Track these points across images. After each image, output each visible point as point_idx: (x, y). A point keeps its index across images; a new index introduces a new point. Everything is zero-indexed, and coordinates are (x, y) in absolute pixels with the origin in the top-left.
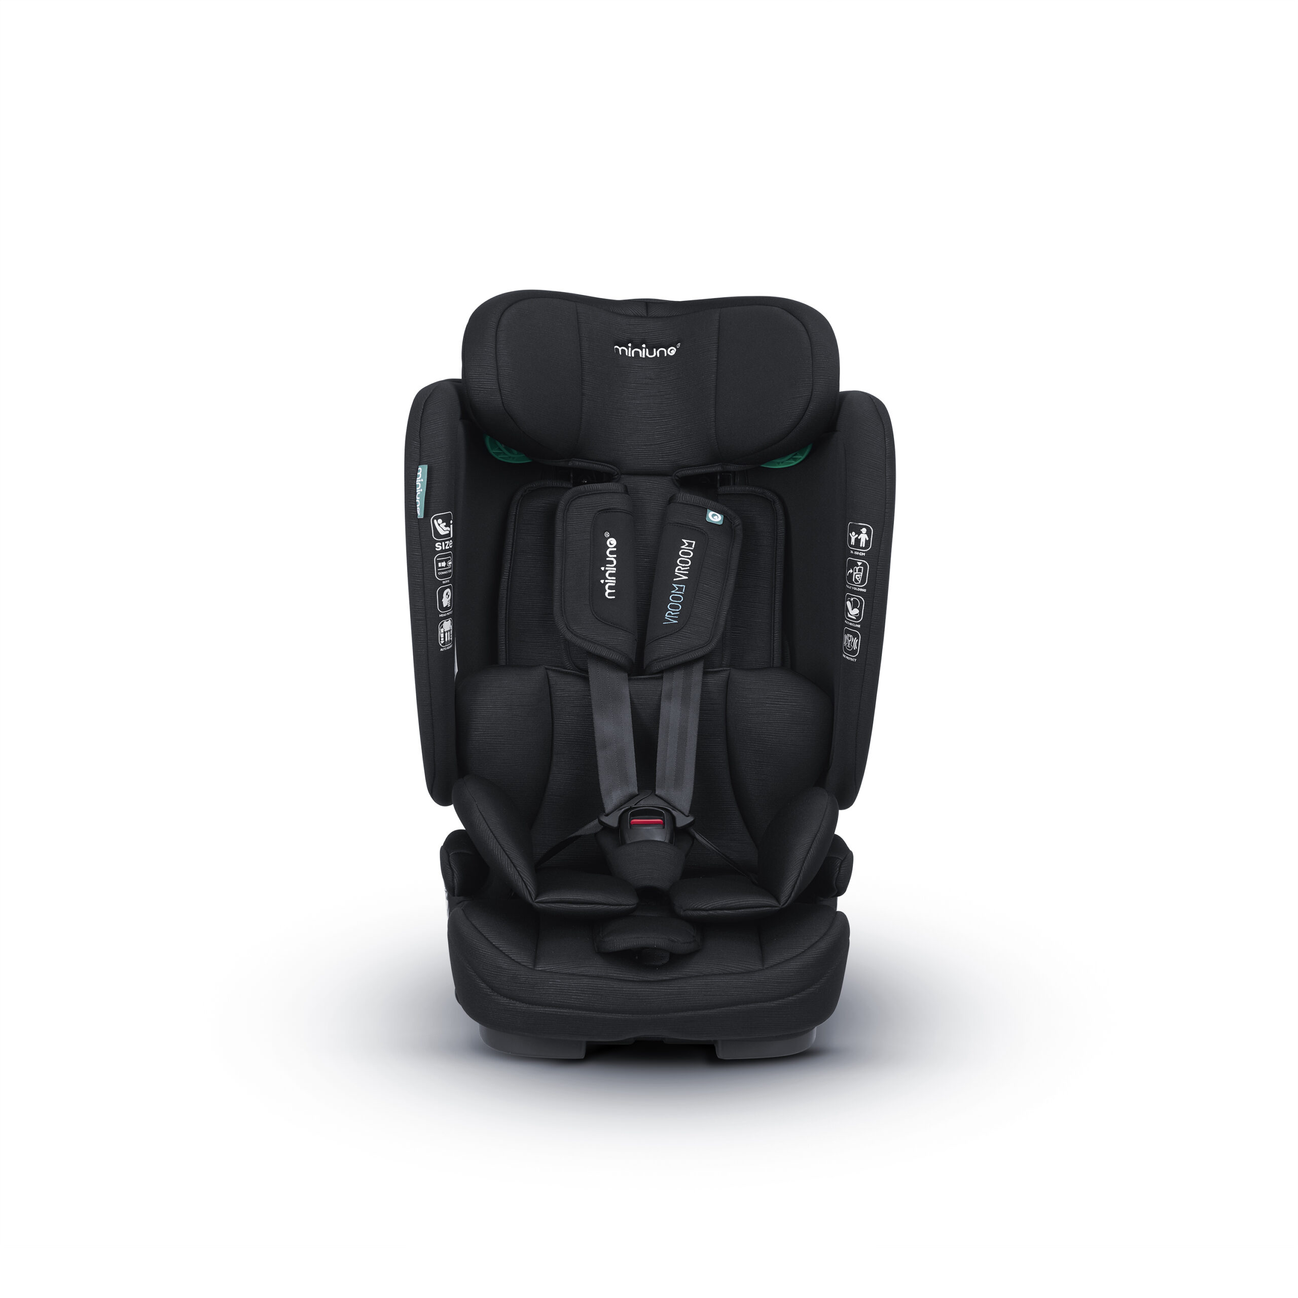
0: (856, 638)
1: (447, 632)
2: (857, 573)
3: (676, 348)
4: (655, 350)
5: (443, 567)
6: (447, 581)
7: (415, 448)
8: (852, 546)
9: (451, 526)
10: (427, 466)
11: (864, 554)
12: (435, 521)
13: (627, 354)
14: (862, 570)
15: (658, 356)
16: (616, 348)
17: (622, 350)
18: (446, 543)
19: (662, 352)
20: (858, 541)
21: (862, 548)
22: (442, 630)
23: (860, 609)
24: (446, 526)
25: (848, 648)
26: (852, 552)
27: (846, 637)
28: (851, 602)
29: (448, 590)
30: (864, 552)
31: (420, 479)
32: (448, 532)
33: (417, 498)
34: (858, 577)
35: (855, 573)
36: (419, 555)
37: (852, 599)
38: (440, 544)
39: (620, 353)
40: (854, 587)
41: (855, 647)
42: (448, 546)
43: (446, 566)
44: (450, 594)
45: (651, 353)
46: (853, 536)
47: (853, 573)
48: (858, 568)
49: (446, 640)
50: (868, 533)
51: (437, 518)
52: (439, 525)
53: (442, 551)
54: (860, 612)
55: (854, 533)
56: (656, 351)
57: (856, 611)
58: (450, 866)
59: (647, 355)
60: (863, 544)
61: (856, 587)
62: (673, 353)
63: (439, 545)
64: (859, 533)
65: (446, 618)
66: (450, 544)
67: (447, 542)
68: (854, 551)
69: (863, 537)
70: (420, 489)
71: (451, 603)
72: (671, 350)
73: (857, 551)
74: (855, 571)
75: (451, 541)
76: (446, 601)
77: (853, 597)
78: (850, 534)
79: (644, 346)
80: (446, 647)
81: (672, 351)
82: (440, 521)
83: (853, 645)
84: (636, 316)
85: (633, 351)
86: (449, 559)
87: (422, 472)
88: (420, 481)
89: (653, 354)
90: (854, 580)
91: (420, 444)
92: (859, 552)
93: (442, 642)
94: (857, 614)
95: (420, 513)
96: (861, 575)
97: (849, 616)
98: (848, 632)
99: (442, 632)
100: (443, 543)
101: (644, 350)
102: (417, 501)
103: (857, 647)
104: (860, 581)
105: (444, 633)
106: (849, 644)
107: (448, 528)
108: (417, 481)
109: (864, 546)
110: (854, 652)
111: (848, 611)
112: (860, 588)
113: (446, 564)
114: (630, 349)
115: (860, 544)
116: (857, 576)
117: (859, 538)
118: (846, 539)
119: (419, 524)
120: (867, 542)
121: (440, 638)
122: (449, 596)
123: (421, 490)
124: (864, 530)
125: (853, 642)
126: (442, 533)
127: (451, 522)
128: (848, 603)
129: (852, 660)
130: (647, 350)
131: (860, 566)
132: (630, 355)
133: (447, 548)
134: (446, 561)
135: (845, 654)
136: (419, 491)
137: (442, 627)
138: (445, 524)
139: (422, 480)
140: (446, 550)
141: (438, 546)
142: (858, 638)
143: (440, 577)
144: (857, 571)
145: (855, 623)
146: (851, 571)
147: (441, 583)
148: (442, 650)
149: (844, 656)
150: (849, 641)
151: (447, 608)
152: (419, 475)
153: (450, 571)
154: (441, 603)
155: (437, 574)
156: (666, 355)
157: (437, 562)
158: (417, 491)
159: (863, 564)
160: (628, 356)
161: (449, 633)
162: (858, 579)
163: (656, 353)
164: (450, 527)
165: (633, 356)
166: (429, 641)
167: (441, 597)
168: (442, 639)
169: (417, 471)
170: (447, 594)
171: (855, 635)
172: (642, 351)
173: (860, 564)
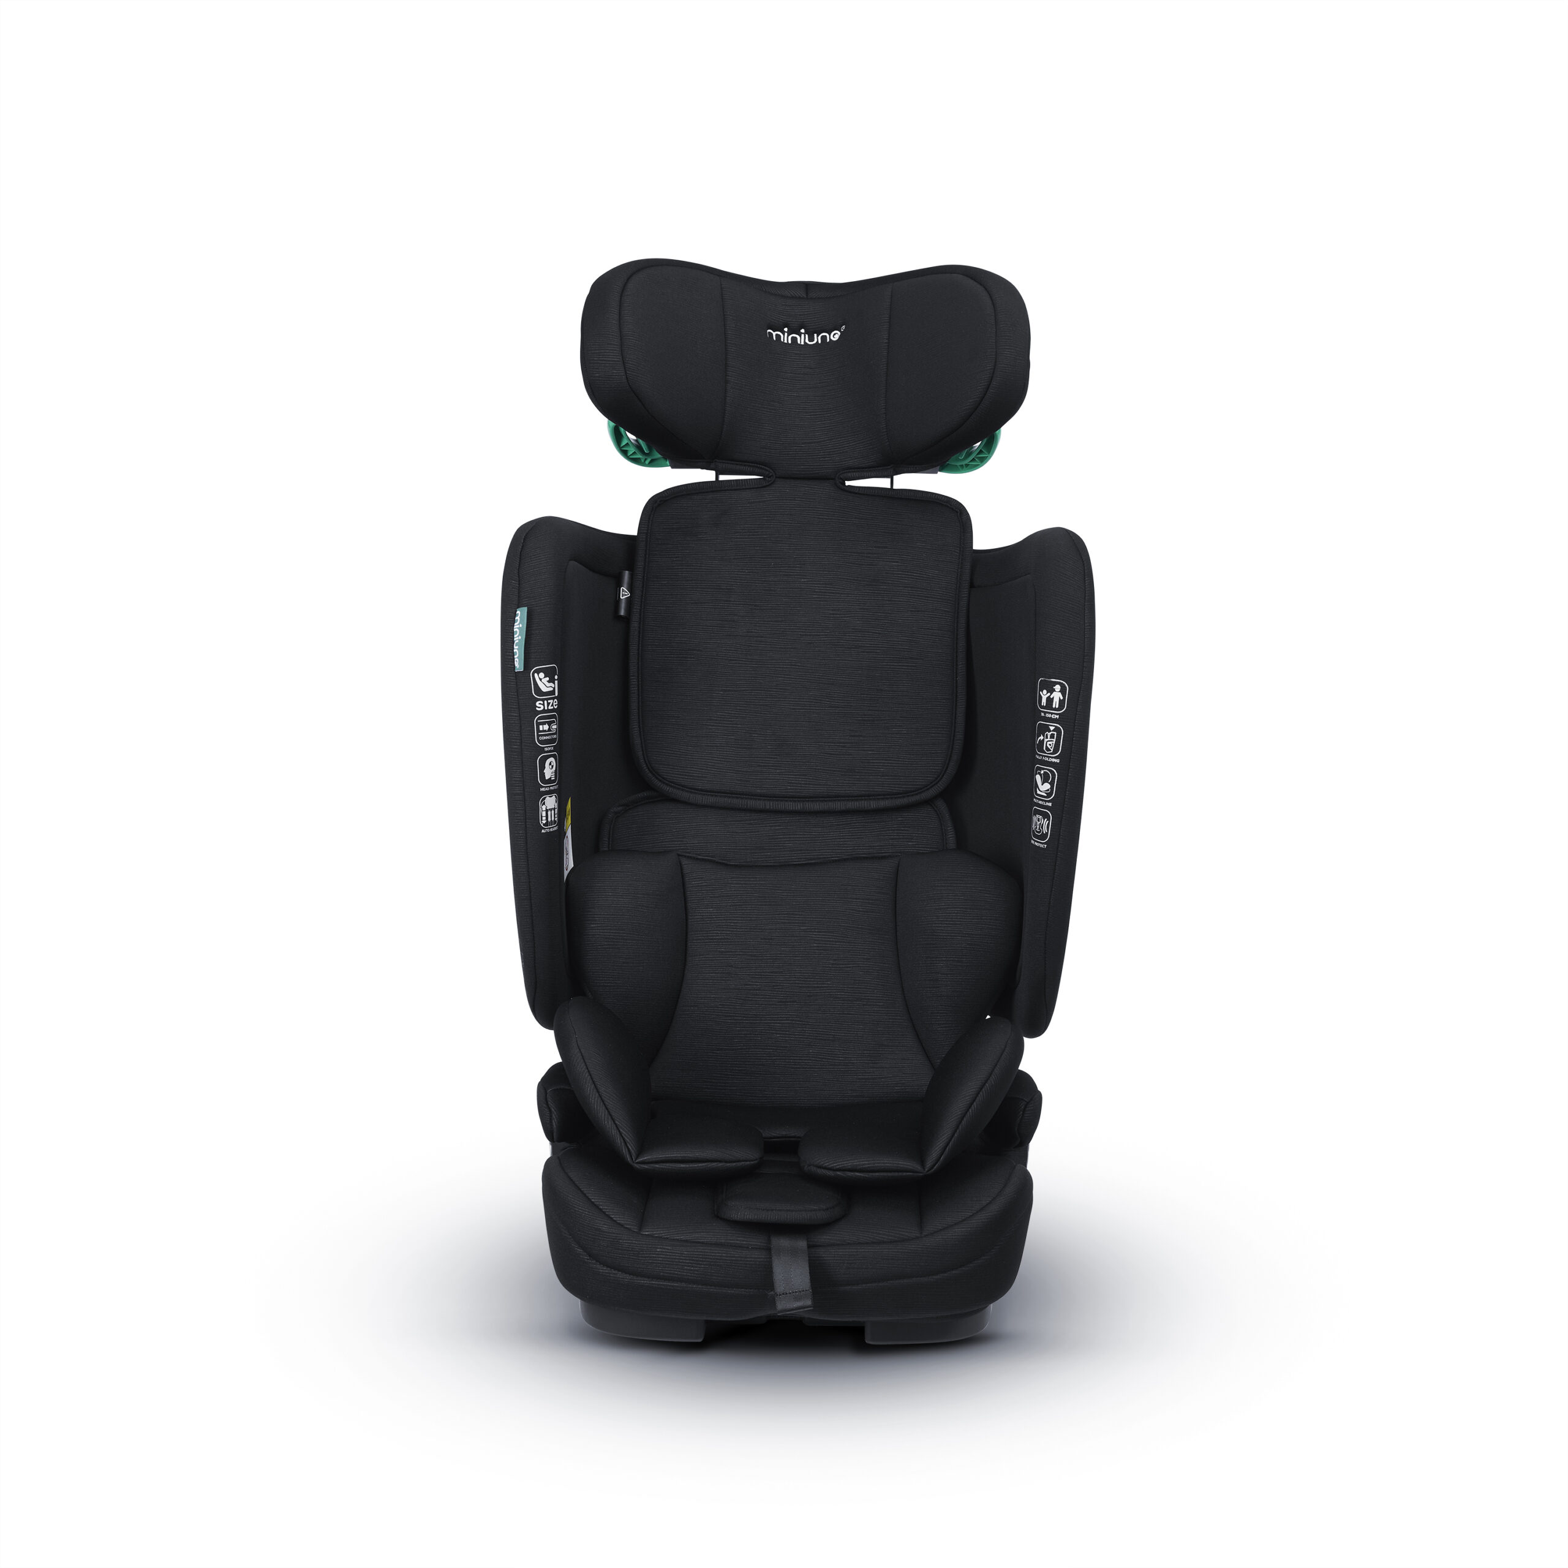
0: (1046, 820)
1: (550, 809)
2: (1049, 739)
3: (840, 331)
4: (815, 335)
5: (545, 731)
6: (550, 749)
7: (513, 588)
8: (1043, 707)
9: (556, 682)
10: (526, 608)
12: (536, 675)
13: (782, 340)
14: (1055, 736)
15: (820, 342)
16: (769, 332)
17: (777, 335)
18: (549, 701)
19: (824, 338)
20: (1050, 700)
21: (1055, 709)
22: (544, 808)
23: (1052, 784)
24: (549, 682)
25: (1037, 831)
26: (1043, 714)
27: (1035, 819)
28: (1041, 775)
29: (552, 759)
31: (519, 624)
32: (552, 689)
33: (515, 647)
34: (1050, 745)
35: (1046, 740)
36: (516, 716)
37: (1042, 772)
38: (542, 702)
39: (775, 339)
40: (1045, 756)
41: (1045, 830)
43: (549, 730)
44: (554, 763)
45: (811, 339)
46: (1044, 695)
47: (1043, 740)
48: (1050, 733)
49: (549, 819)
50: (1063, 691)
51: (538, 671)
52: (541, 679)
53: (544, 711)
54: (1052, 788)
55: (1045, 692)
56: (818, 336)
57: (1047, 786)
59: (807, 341)
60: (1056, 704)
61: (1047, 757)
62: (837, 337)
63: (540, 704)
64: (1051, 691)
65: (549, 792)
66: (554, 704)
67: (551, 701)
68: (1045, 713)
69: (1057, 696)
70: (518, 636)
71: (554, 774)
72: (835, 334)
74: (1047, 738)
75: (556, 700)
76: (549, 773)
77: (1044, 769)
78: (1041, 692)
79: (803, 331)
80: (548, 828)
81: (835, 336)
82: (542, 675)
83: (1042, 827)
84: (792, 298)
85: (790, 337)
86: (554, 722)
87: (521, 615)
88: (518, 626)
89: (813, 340)
90: (1044, 749)
91: (519, 584)
93: (544, 822)
94: (1048, 790)
95: (519, 665)
96: (1054, 742)
97: (1038, 792)
98: (1037, 812)
99: (544, 809)
101: (803, 335)
102: (515, 651)
103: (1048, 831)
104: (1052, 750)
105: (546, 811)
106: (1038, 827)
107: (552, 684)
108: (515, 627)
109: (1057, 707)
110: (1044, 836)
111: (1037, 786)
112: (1052, 758)
113: (549, 729)
114: (786, 334)
115: (1052, 705)
116: (1048, 743)
117: (1051, 697)
118: (1035, 699)
119: (516, 679)
120: (1061, 702)
121: (542, 818)
122: (552, 766)
123: (520, 638)
124: (1058, 688)
125: (1042, 824)
126: (544, 689)
127: (556, 677)
128: (1038, 777)
129: (1042, 846)
130: (807, 336)
131: (1053, 731)
132: (786, 341)
133: (550, 708)
134: (549, 724)
135: (1034, 840)
136: (517, 638)
137: (544, 804)
138: (548, 679)
139: (521, 626)
140: (549, 711)
141: (539, 706)
142: (1049, 820)
143: (541, 742)
144: (1049, 737)
145: (1046, 801)
146: (1041, 738)
147: (542, 750)
148: (543, 832)
149: (1033, 842)
150: (1038, 823)
151: (550, 781)
152: (517, 620)
153: (555, 736)
154: (543, 775)
155: (538, 739)
156: (828, 340)
157: (538, 724)
158: (515, 639)
159: (1057, 729)
160: (783, 343)
161: (552, 810)
162: (1049, 747)
163: (817, 339)
164: (554, 684)
165: (790, 342)
166: (528, 821)
167: (543, 767)
168: (544, 819)
169: (515, 615)
170: (550, 764)
171: (1046, 816)
172: (801, 337)
173: (1052, 728)
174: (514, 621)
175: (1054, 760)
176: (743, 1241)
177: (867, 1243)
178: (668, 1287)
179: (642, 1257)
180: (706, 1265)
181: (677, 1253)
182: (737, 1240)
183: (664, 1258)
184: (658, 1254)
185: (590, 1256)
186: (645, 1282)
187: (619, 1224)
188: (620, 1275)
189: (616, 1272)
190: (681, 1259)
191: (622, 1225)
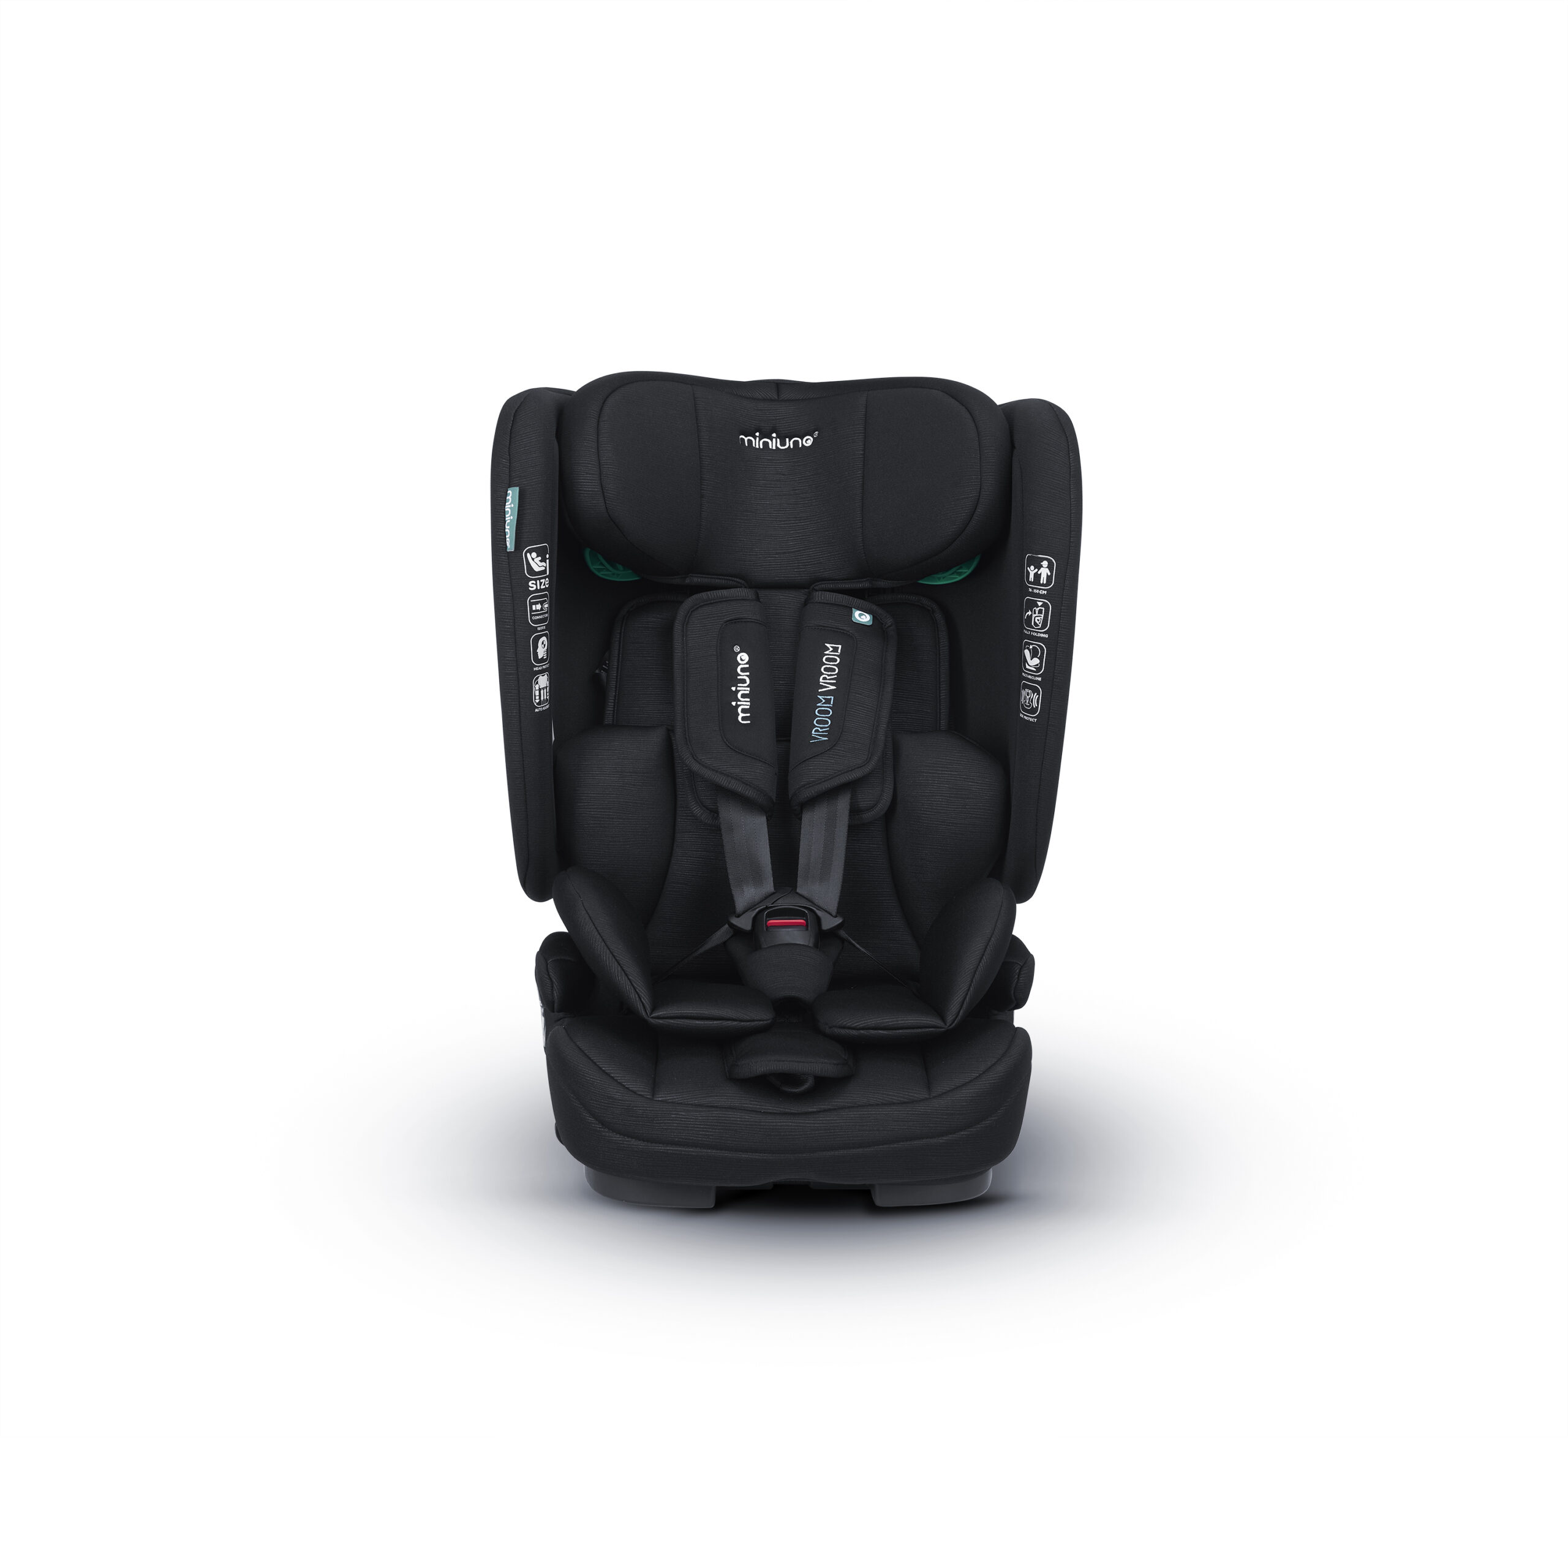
0: (1036, 694)
1: (543, 688)
2: (1037, 615)
3: (813, 437)
4: (787, 439)
5: (538, 611)
6: (542, 628)
7: (504, 467)
8: (1030, 583)
9: (548, 561)
10: (518, 488)
11: (1046, 592)
12: (528, 554)
13: (754, 446)
14: (1043, 611)
15: (792, 447)
16: (742, 438)
17: (749, 440)
18: (541, 581)
19: (796, 443)
20: (1037, 576)
21: (1043, 585)
22: (537, 687)
23: (1041, 659)
24: (541, 561)
25: (1026, 705)
26: (1030, 590)
27: (1024, 693)
28: (1029, 650)
29: (544, 638)
30: (1045, 590)
31: (510, 504)
32: (544, 568)
33: (507, 527)
34: (1038, 620)
35: (1034, 616)
36: (508, 596)
37: (1031, 647)
38: (534, 582)
39: (747, 445)
40: (1033, 631)
41: (1035, 704)
42: (544, 585)
43: (542, 609)
44: (546, 643)
45: (783, 444)
46: (1032, 571)
47: (1032, 615)
48: (1038, 609)
49: (542, 699)
50: (1050, 567)
51: (530, 551)
52: (533, 559)
53: (537, 591)
54: (1041, 663)
55: (1032, 567)
56: (790, 441)
57: (1036, 661)
58: (549, 975)
59: (779, 445)
60: (1043, 580)
61: (1035, 632)
62: (809, 443)
63: (533, 587)
64: (1039, 567)
65: (542, 672)
66: (546, 583)
67: (543, 581)
68: (1033, 588)
69: (1044, 572)
70: (510, 516)
71: (547, 654)
72: (807, 440)
73: (1037, 589)
74: (1035, 613)
75: (547, 579)
76: (541, 652)
77: (1032, 644)
78: (1028, 568)
79: (774, 435)
80: (542, 707)
81: (808, 441)
82: (534, 555)
83: (1032, 702)
84: (764, 400)
85: (761, 442)
86: (545, 601)
87: (512, 496)
88: (509, 506)
89: (785, 445)
90: (1033, 624)
91: (510, 463)
92: (1040, 589)
93: (537, 701)
94: (1037, 665)
95: (510, 545)
96: (1042, 618)
97: (1027, 667)
98: (1026, 686)
99: (537, 688)
100: (538, 581)
101: (774, 440)
102: (506, 530)
103: (1038, 705)
104: (1040, 625)
105: (540, 690)
106: (1027, 701)
107: (544, 564)
108: (506, 507)
109: (1045, 582)
110: (1033, 711)
111: (1025, 661)
112: (1041, 633)
113: (542, 608)
114: (758, 439)
115: (1040, 580)
116: (1037, 618)
117: (1039, 573)
118: (1023, 574)
119: (508, 559)
120: (1049, 578)
121: (535, 696)
122: (545, 645)
123: (512, 518)
124: (1045, 563)
125: (1032, 699)
126: (537, 569)
127: (548, 556)
128: (1027, 652)
129: (1031, 720)
130: (778, 440)
131: (1041, 606)
132: (757, 447)
133: (543, 587)
134: (542, 603)
135: (1023, 714)
136: (509, 518)
137: (537, 683)
138: (540, 558)
139: (512, 506)
140: (541, 590)
142: (1038, 694)
143: (535, 622)
144: (1037, 612)
145: (1035, 676)
146: (1029, 613)
147: (535, 630)
148: (536, 710)
149: (1021, 715)
150: (1028, 697)
151: (542, 660)
152: (509, 499)
153: (547, 615)
154: (536, 654)
155: (531, 618)
156: (800, 446)
157: (531, 604)
158: (507, 519)
159: (1045, 605)
160: (755, 448)
161: (545, 690)
162: (1038, 622)
163: (789, 443)
164: (546, 563)
165: (761, 447)
166: (521, 700)
167: (536, 647)
168: (537, 697)
169: (506, 495)
170: (543, 643)
171: (1035, 690)
172: (772, 441)
173: (1040, 604)
174: (505, 501)
175: (1042, 635)
176: (757, 1105)
177: (878, 1105)
178: (683, 1153)
179: (656, 1123)
180: (722, 1129)
181: (692, 1119)
182: (751, 1104)
183: (679, 1123)
184: (672, 1120)
185: (603, 1124)
186: (661, 1148)
187: (632, 1091)
188: (634, 1142)
189: (630, 1139)
190: (696, 1124)
191: (635, 1092)
